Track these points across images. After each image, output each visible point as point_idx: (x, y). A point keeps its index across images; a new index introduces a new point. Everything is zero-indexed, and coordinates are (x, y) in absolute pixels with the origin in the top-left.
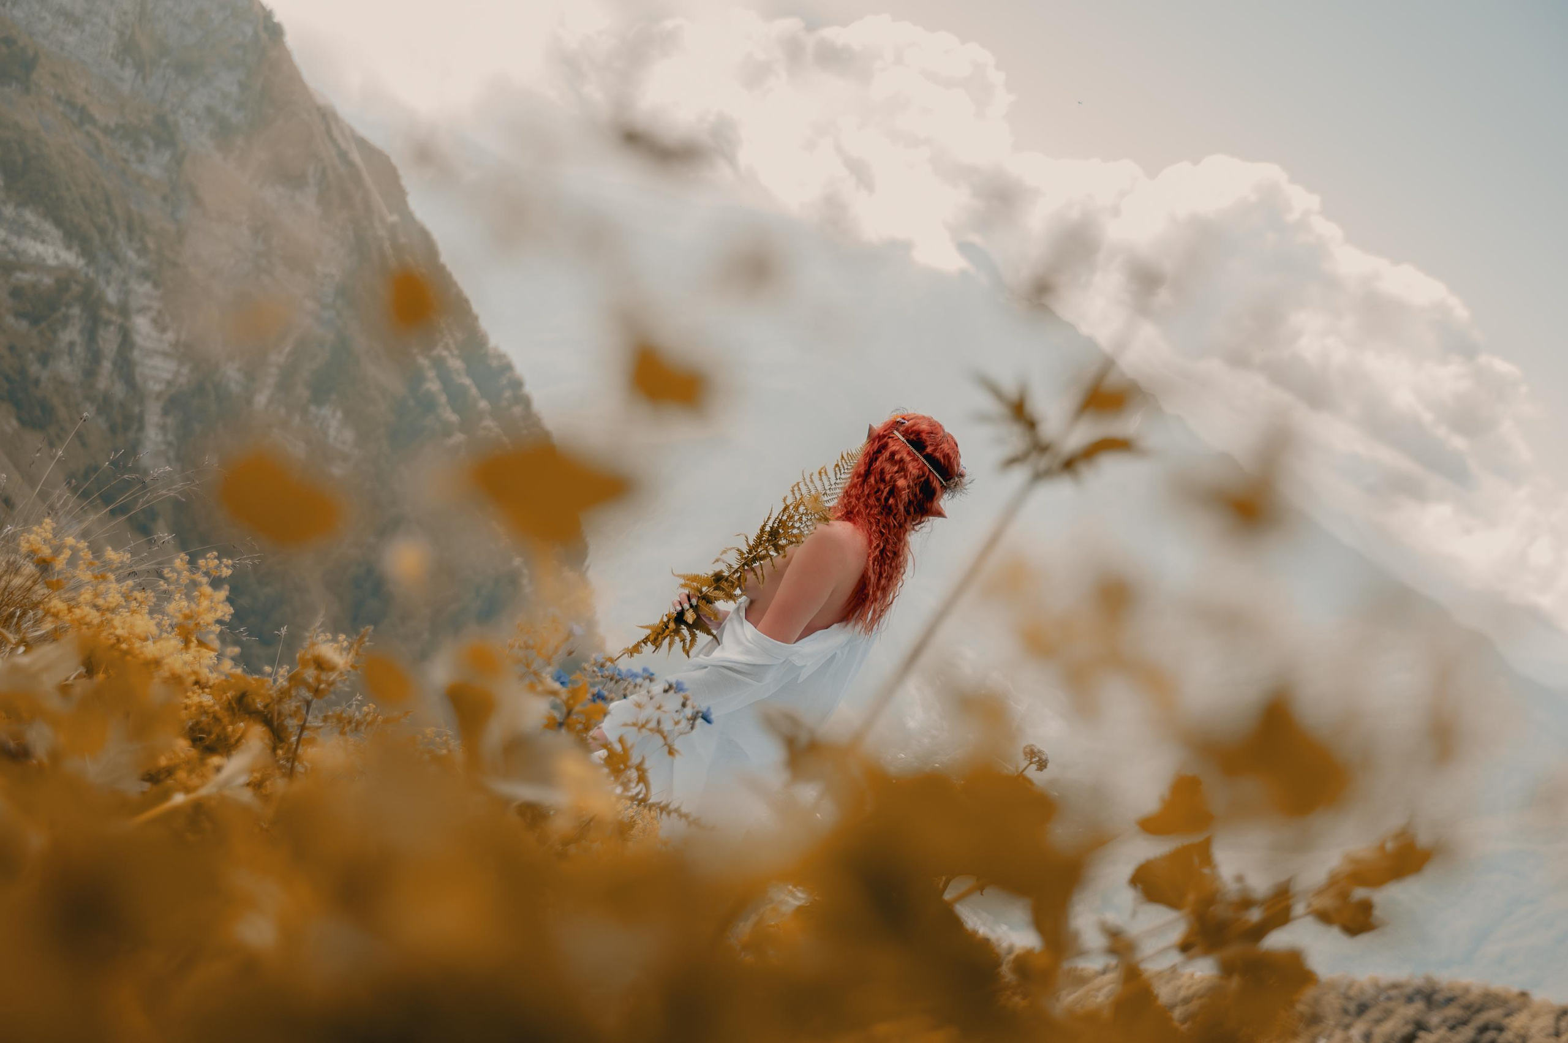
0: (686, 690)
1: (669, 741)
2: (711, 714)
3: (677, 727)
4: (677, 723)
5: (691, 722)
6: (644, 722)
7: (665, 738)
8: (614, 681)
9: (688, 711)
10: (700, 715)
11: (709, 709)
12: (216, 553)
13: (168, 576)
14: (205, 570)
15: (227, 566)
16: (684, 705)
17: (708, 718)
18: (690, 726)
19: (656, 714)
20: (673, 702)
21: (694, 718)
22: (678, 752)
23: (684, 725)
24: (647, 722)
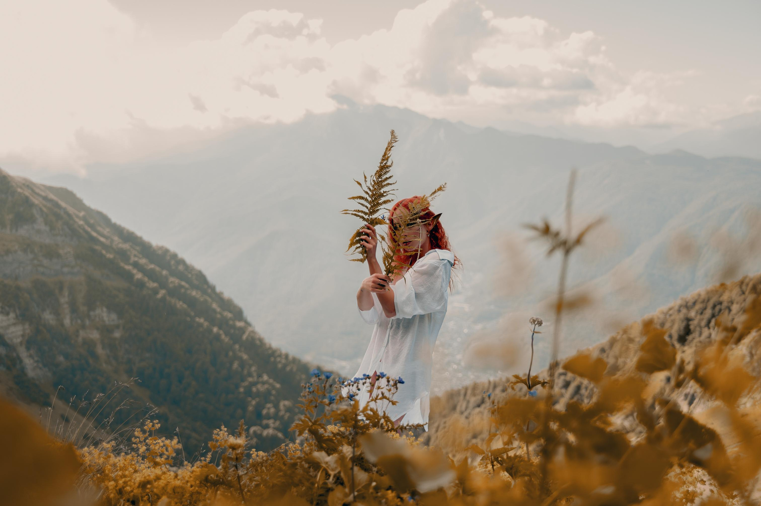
0: (386, 374)
1: (390, 399)
2: (402, 379)
3: (391, 392)
4: (390, 390)
5: (395, 386)
6: (376, 397)
7: (388, 399)
8: (351, 386)
9: (392, 383)
10: (397, 382)
11: (400, 378)
12: (149, 421)
13: (135, 441)
14: (149, 430)
15: (157, 423)
16: (388, 381)
17: (401, 382)
18: (395, 389)
19: (380, 391)
20: (383, 382)
21: (395, 384)
22: (396, 402)
23: (393, 390)
24: (377, 396)
